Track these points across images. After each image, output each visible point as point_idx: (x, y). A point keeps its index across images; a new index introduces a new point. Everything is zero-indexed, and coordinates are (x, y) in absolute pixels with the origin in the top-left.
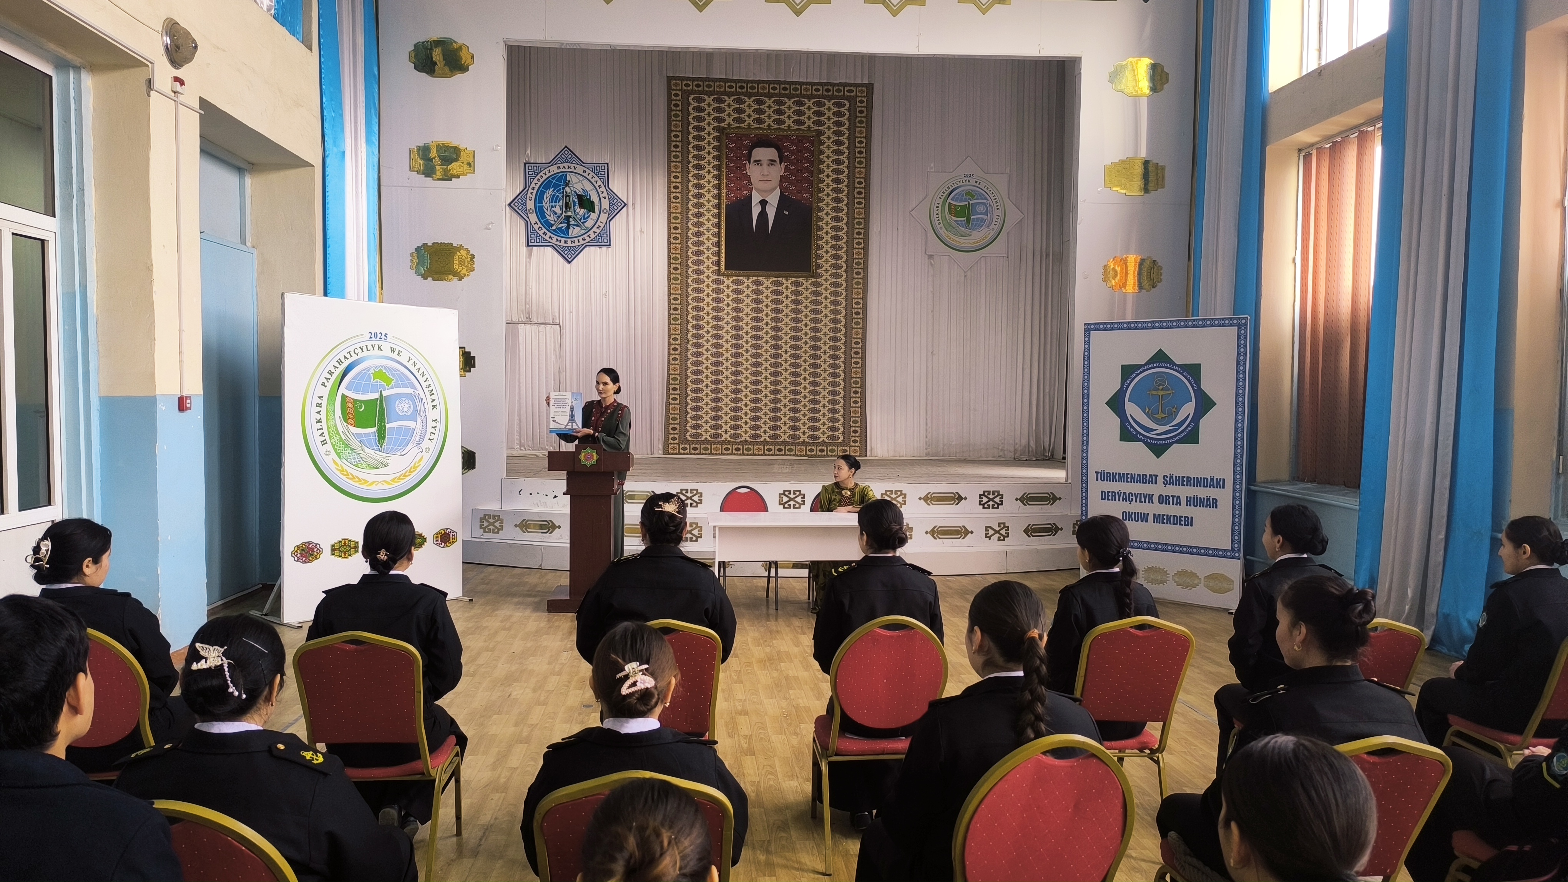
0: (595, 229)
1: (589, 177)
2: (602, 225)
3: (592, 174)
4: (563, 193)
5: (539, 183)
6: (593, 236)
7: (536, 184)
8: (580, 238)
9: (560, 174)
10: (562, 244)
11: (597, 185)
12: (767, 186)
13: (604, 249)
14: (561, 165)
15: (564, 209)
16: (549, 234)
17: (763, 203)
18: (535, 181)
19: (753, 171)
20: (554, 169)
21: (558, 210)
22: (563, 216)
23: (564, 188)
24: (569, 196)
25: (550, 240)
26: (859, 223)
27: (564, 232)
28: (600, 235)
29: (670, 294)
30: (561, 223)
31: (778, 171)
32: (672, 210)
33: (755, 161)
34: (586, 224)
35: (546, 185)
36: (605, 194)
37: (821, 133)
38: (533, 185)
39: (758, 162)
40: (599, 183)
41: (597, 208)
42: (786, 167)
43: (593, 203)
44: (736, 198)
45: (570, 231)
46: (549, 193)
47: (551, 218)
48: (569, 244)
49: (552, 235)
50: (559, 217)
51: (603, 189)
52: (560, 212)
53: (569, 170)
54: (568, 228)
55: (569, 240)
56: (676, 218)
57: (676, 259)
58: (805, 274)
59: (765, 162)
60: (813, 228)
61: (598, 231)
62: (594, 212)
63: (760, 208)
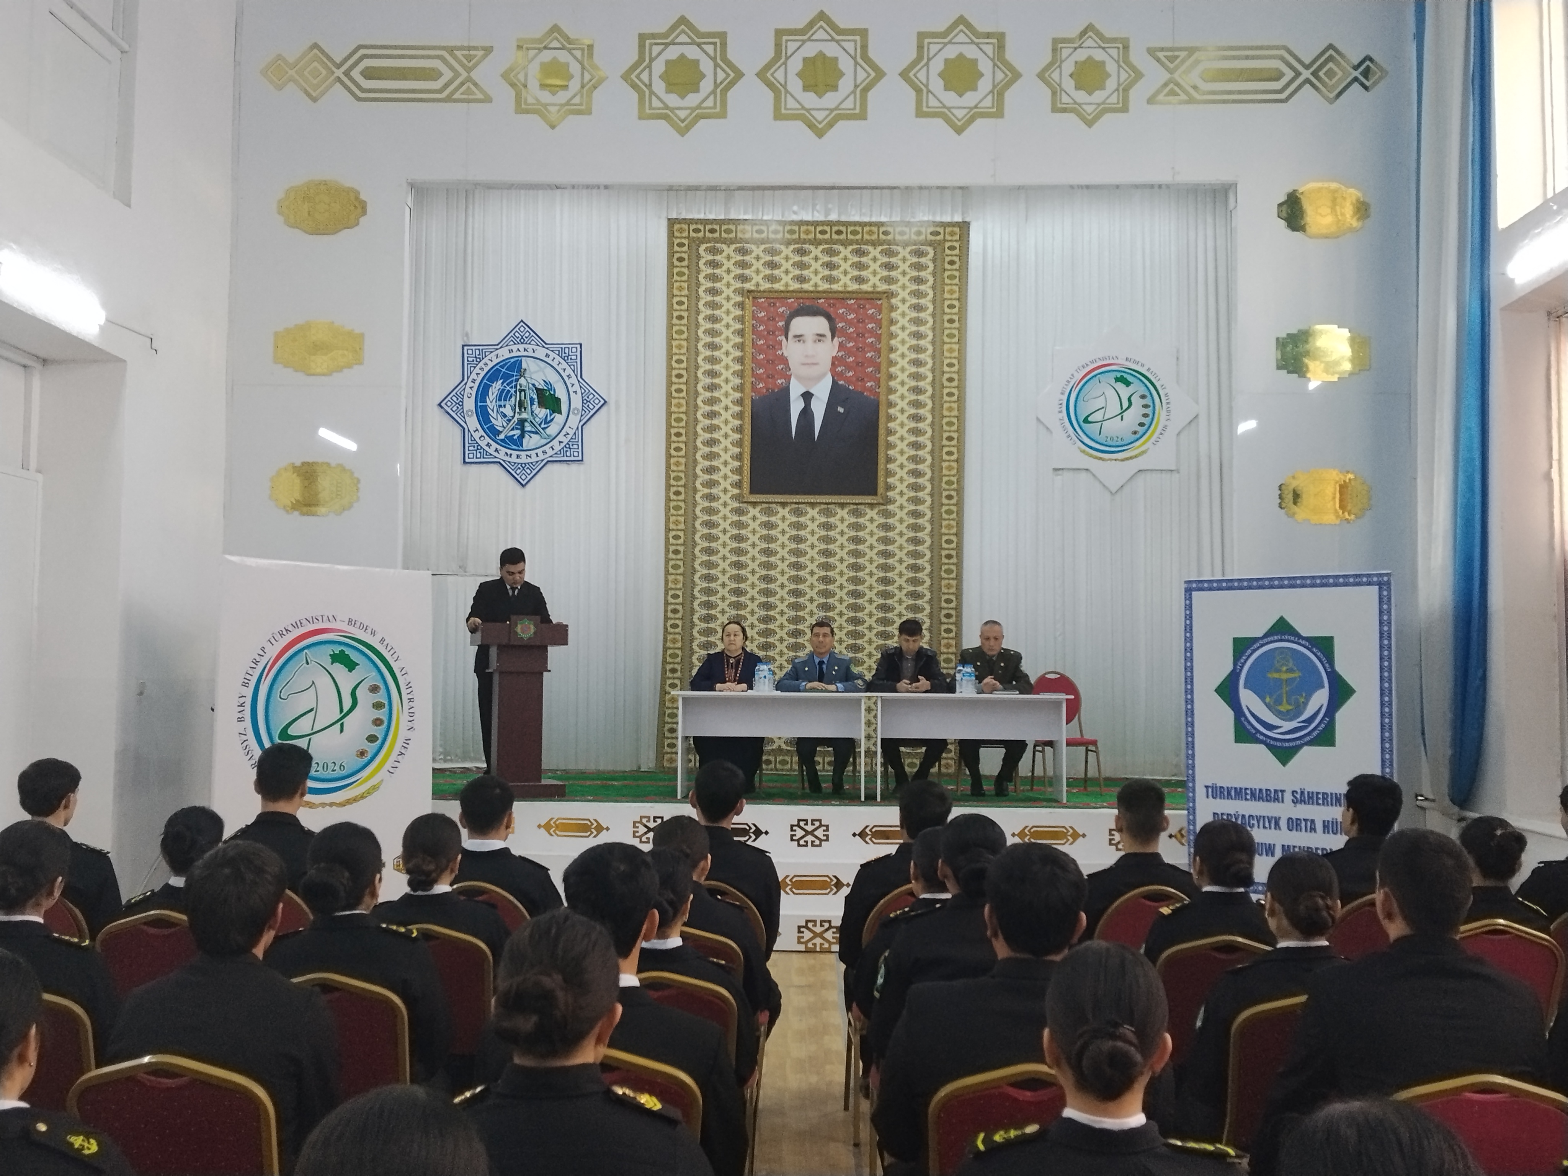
0: (561, 437)
2: (571, 432)
3: (558, 359)
4: (516, 386)
5: (483, 374)
6: (557, 448)
7: (478, 374)
8: (539, 451)
9: (512, 360)
10: (514, 459)
11: (564, 375)
12: (814, 371)
13: (574, 467)
14: (514, 348)
15: (517, 410)
16: (494, 445)
17: (807, 396)
18: (477, 370)
19: (791, 350)
20: (504, 354)
21: (508, 411)
22: (515, 419)
23: (517, 380)
24: (524, 391)
25: (496, 454)
26: (950, 424)
27: (515, 443)
28: (568, 446)
29: (668, 530)
30: (513, 429)
31: (829, 349)
32: (674, 409)
33: (795, 336)
34: (548, 431)
35: (493, 375)
36: (577, 387)
37: (890, 295)
38: (473, 376)
39: (799, 337)
40: (569, 371)
41: (564, 408)
42: (841, 346)
43: (558, 400)
44: (767, 390)
45: (525, 441)
46: (497, 386)
47: (498, 422)
48: (524, 460)
49: (499, 447)
50: (509, 421)
51: (574, 380)
52: (512, 414)
53: (526, 354)
54: (522, 436)
55: (523, 454)
56: (679, 420)
57: (678, 479)
58: (868, 499)
59: (810, 337)
60: (882, 432)
61: (565, 441)
62: (560, 413)
63: (801, 405)
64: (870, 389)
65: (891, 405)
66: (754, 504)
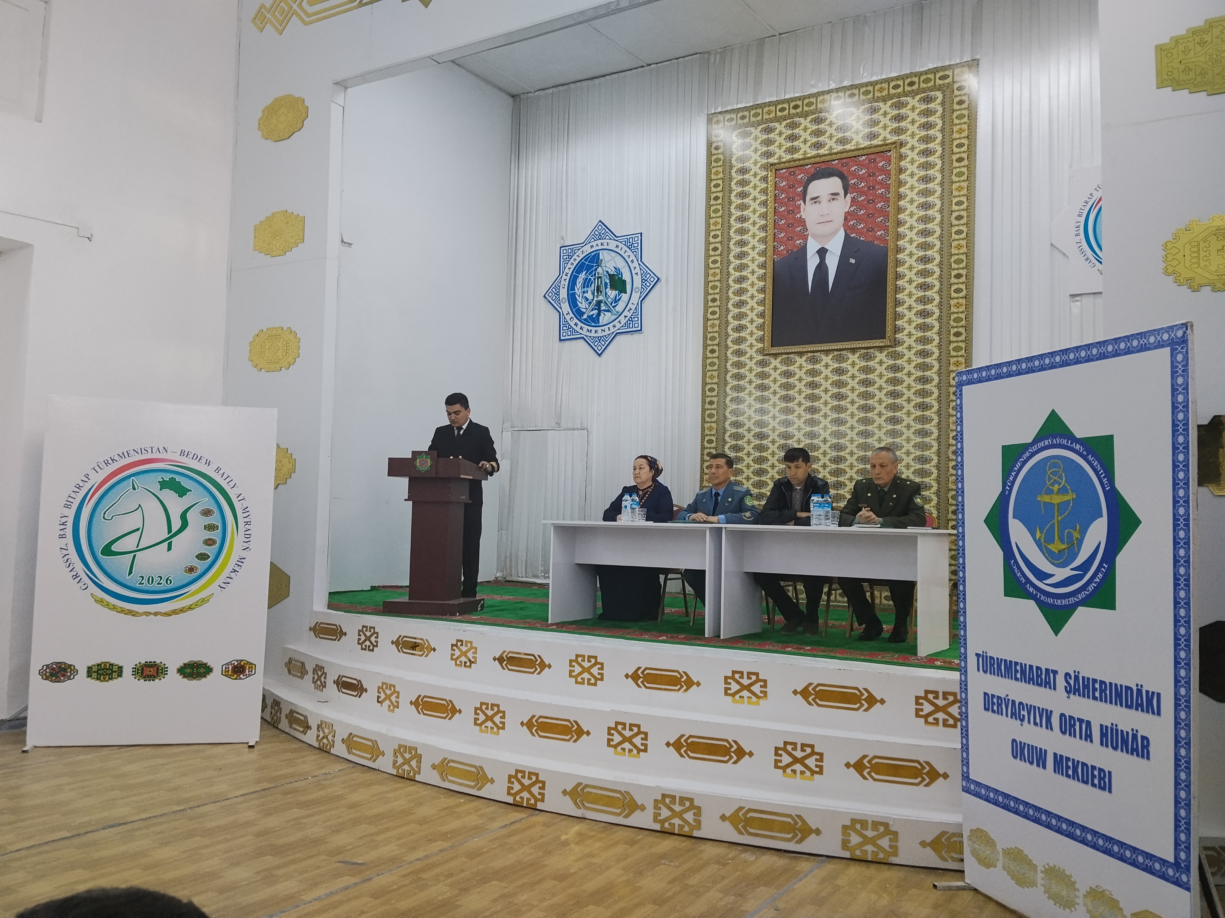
0: (626, 313)
1: (622, 253)
2: (633, 307)
3: (625, 248)
4: (595, 274)
5: (573, 267)
6: (623, 321)
7: (569, 269)
9: (593, 254)
10: (593, 334)
11: (629, 261)
12: (829, 228)
13: (636, 336)
14: (594, 244)
15: (596, 294)
16: (580, 324)
17: (822, 252)
18: (569, 266)
19: (808, 212)
20: (587, 249)
21: (589, 296)
22: (594, 301)
23: (596, 270)
24: (600, 277)
25: (580, 331)
27: (594, 321)
28: (631, 320)
29: (704, 384)
30: (592, 310)
31: (843, 205)
32: (711, 278)
33: (812, 199)
34: (617, 308)
35: (579, 269)
36: (638, 270)
37: (900, 145)
38: (567, 270)
39: (815, 199)
40: (632, 257)
41: (628, 288)
42: (853, 200)
43: (624, 282)
44: (787, 252)
45: (601, 318)
46: (582, 276)
47: (583, 305)
48: (600, 334)
49: (583, 326)
50: (590, 303)
51: (636, 264)
52: (592, 298)
53: (602, 247)
54: (599, 315)
55: (599, 329)
56: (714, 287)
57: (713, 339)
58: (878, 343)
59: (824, 198)
60: (890, 276)
61: (629, 315)
62: (626, 293)
63: (817, 260)
64: (880, 238)
65: (899, 250)
66: (775, 355)
